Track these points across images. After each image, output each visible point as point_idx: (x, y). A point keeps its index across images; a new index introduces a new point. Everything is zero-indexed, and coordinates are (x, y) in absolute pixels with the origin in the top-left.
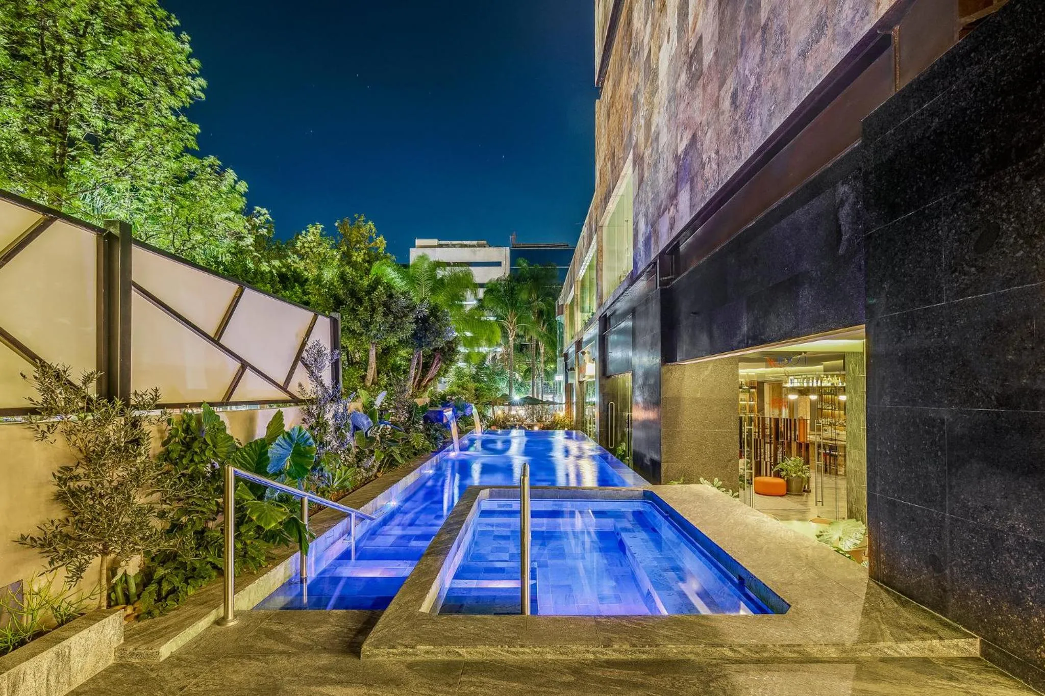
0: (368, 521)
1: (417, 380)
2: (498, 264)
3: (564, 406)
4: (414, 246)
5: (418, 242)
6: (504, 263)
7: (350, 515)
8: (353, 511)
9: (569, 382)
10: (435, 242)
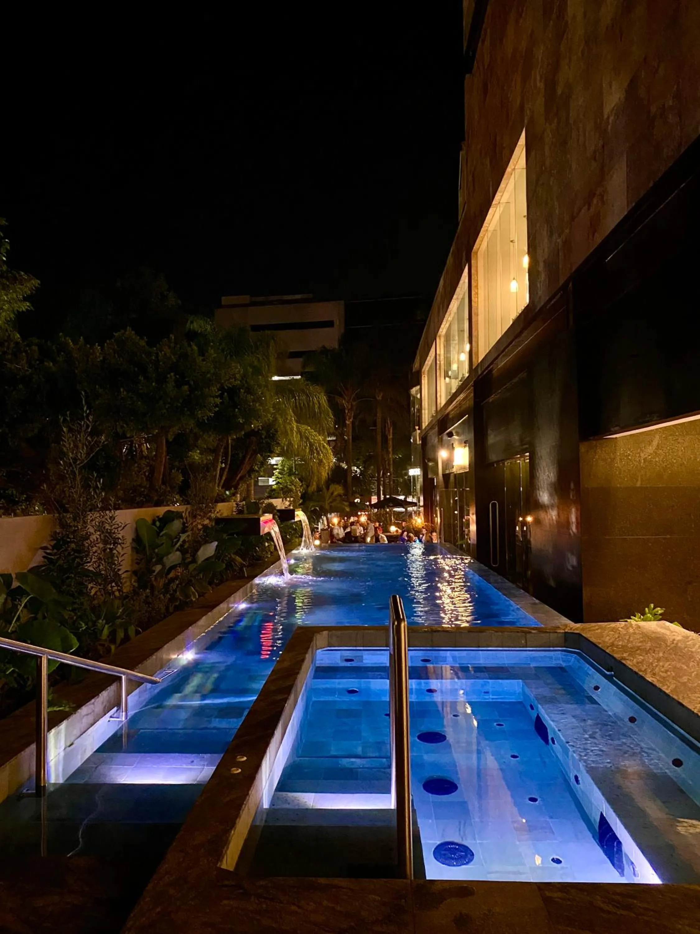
0: (149, 685)
1: (224, 478)
2: (330, 324)
3: (422, 509)
4: (220, 306)
5: (225, 300)
6: (337, 323)
7: (120, 678)
8: (124, 673)
9: (430, 476)
10: (245, 299)
